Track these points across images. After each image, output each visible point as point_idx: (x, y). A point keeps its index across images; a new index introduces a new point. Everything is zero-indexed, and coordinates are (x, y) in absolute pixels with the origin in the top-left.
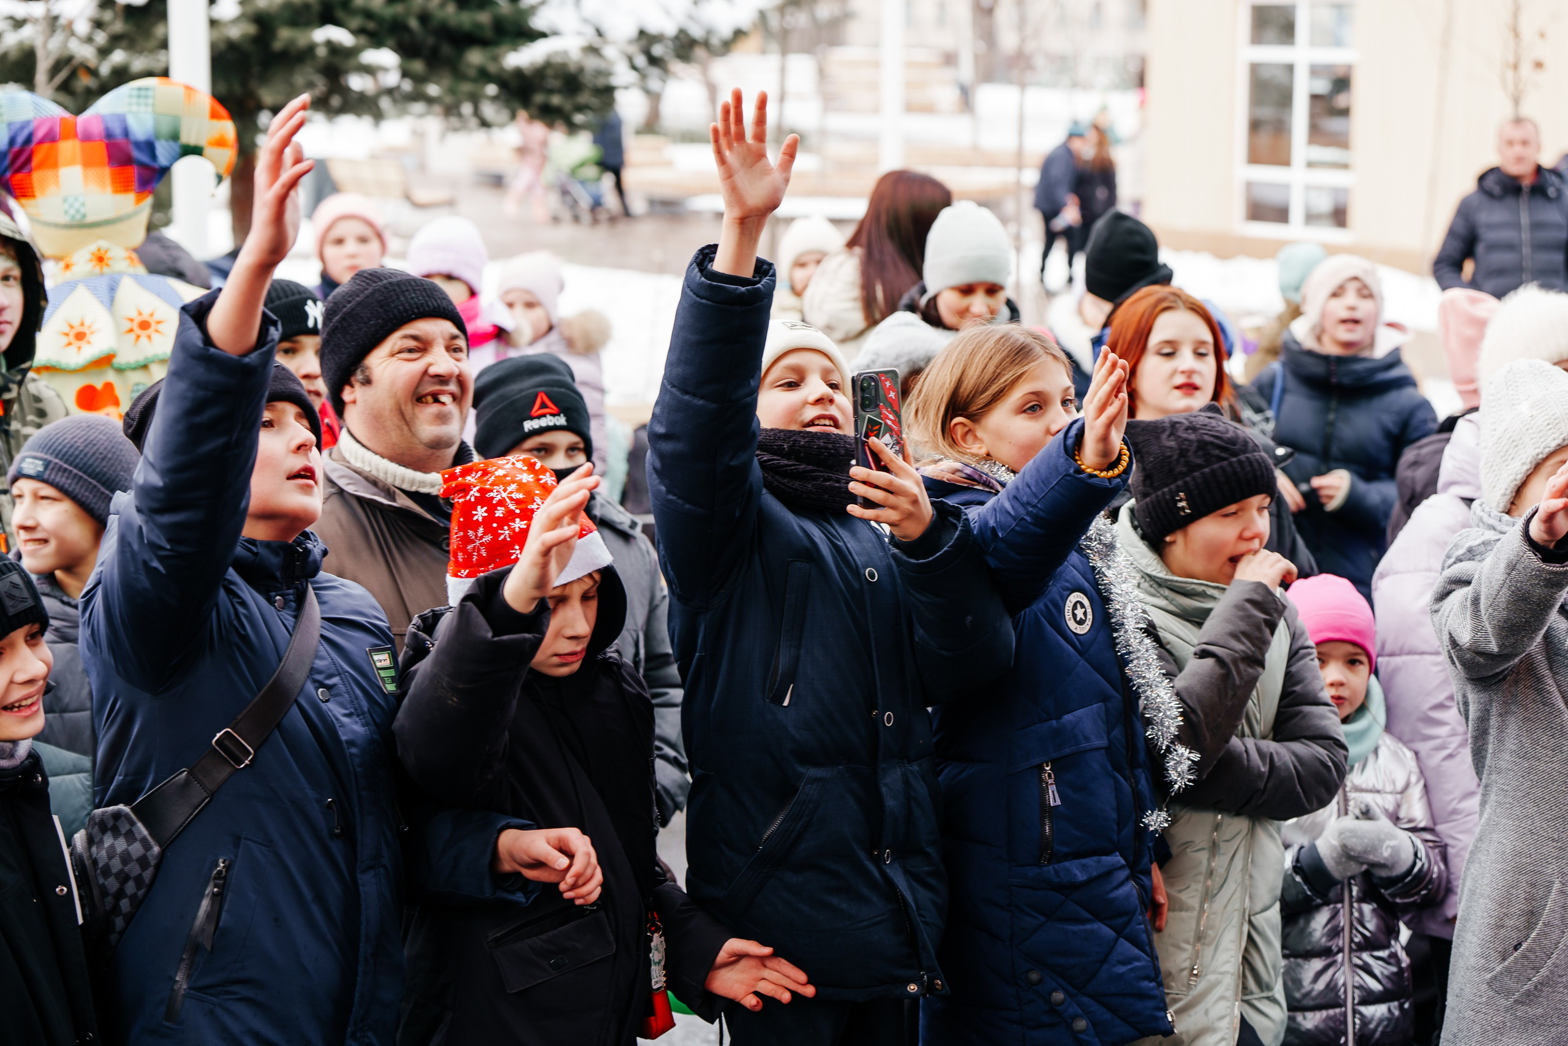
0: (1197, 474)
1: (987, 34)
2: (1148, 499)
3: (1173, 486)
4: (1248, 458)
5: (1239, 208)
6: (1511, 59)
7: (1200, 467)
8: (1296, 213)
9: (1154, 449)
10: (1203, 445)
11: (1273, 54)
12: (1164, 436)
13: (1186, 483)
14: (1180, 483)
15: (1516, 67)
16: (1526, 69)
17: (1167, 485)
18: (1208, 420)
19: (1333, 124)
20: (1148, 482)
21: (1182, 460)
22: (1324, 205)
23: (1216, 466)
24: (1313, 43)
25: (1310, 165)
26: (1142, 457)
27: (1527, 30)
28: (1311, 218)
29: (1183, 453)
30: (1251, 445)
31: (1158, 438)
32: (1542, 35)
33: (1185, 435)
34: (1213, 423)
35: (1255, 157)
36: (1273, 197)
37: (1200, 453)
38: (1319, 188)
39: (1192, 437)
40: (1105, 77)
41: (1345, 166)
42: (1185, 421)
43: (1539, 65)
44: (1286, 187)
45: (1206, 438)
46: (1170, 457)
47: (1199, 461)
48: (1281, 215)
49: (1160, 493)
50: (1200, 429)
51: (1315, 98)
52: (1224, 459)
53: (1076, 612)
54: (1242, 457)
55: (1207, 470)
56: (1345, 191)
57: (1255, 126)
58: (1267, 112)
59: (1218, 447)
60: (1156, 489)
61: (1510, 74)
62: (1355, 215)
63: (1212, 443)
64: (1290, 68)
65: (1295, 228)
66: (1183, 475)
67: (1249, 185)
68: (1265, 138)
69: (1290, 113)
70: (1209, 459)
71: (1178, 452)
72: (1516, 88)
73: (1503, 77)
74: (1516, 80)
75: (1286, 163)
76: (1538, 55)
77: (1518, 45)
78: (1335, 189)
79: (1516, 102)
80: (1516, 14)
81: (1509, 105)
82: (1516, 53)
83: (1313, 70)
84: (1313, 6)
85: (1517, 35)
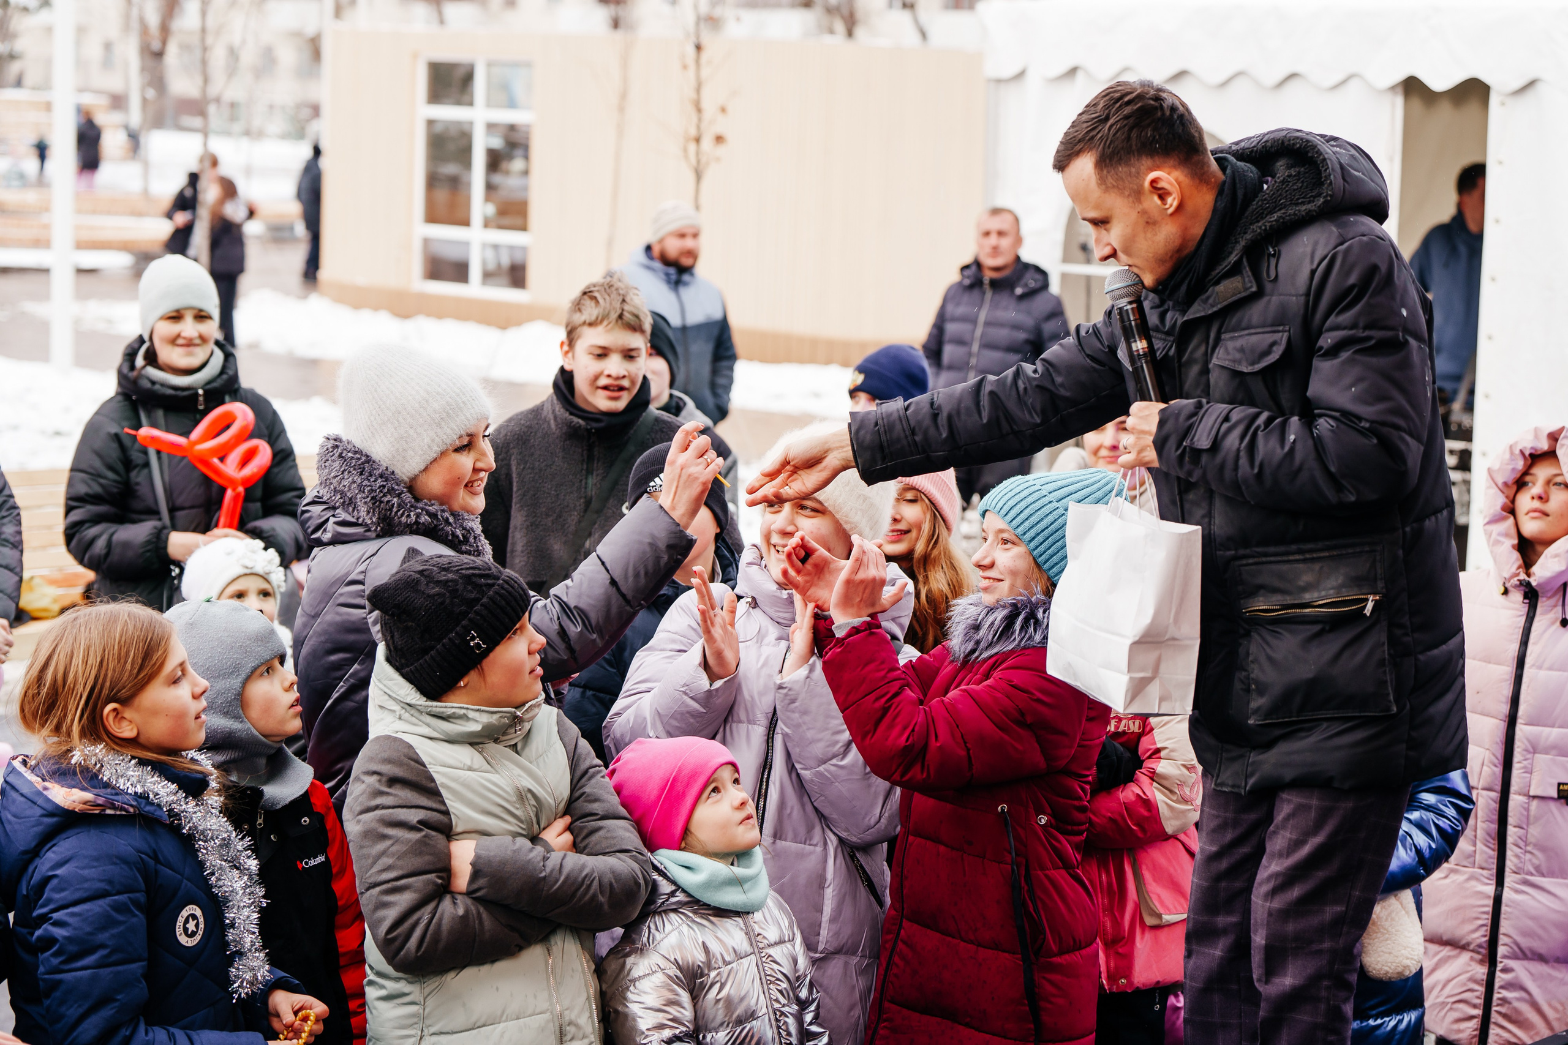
0: (478, 607)
1: (157, 80)
3: (458, 629)
4: (508, 577)
5: (417, 266)
6: (693, 132)
7: (477, 599)
8: (475, 272)
11: (448, 113)
13: (470, 620)
14: (464, 623)
15: (698, 140)
16: (707, 143)
21: (454, 601)
22: (502, 262)
23: (490, 594)
24: (489, 104)
25: (486, 223)
27: (709, 105)
28: (488, 276)
29: (455, 595)
32: (723, 110)
35: (432, 217)
36: (452, 254)
38: (498, 247)
40: (277, 125)
41: (523, 226)
43: (719, 139)
44: (466, 244)
45: (464, 572)
46: (441, 603)
48: (458, 271)
49: (445, 641)
51: (492, 152)
52: (494, 585)
53: (187, 926)
54: (504, 577)
55: (485, 600)
56: (524, 249)
57: (432, 181)
58: (444, 168)
61: (692, 147)
62: (533, 275)
64: (468, 125)
65: (474, 289)
66: (464, 614)
67: (426, 241)
68: (442, 196)
69: (469, 169)
70: (480, 590)
72: (698, 162)
73: (685, 150)
74: (698, 154)
75: (466, 223)
76: (718, 129)
77: (700, 120)
78: (512, 248)
79: (699, 175)
80: (698, 89)
81: (691, 177)
82: (698, 127)
83: (491, 127)
84: (490, 65)
85: (699, 110)
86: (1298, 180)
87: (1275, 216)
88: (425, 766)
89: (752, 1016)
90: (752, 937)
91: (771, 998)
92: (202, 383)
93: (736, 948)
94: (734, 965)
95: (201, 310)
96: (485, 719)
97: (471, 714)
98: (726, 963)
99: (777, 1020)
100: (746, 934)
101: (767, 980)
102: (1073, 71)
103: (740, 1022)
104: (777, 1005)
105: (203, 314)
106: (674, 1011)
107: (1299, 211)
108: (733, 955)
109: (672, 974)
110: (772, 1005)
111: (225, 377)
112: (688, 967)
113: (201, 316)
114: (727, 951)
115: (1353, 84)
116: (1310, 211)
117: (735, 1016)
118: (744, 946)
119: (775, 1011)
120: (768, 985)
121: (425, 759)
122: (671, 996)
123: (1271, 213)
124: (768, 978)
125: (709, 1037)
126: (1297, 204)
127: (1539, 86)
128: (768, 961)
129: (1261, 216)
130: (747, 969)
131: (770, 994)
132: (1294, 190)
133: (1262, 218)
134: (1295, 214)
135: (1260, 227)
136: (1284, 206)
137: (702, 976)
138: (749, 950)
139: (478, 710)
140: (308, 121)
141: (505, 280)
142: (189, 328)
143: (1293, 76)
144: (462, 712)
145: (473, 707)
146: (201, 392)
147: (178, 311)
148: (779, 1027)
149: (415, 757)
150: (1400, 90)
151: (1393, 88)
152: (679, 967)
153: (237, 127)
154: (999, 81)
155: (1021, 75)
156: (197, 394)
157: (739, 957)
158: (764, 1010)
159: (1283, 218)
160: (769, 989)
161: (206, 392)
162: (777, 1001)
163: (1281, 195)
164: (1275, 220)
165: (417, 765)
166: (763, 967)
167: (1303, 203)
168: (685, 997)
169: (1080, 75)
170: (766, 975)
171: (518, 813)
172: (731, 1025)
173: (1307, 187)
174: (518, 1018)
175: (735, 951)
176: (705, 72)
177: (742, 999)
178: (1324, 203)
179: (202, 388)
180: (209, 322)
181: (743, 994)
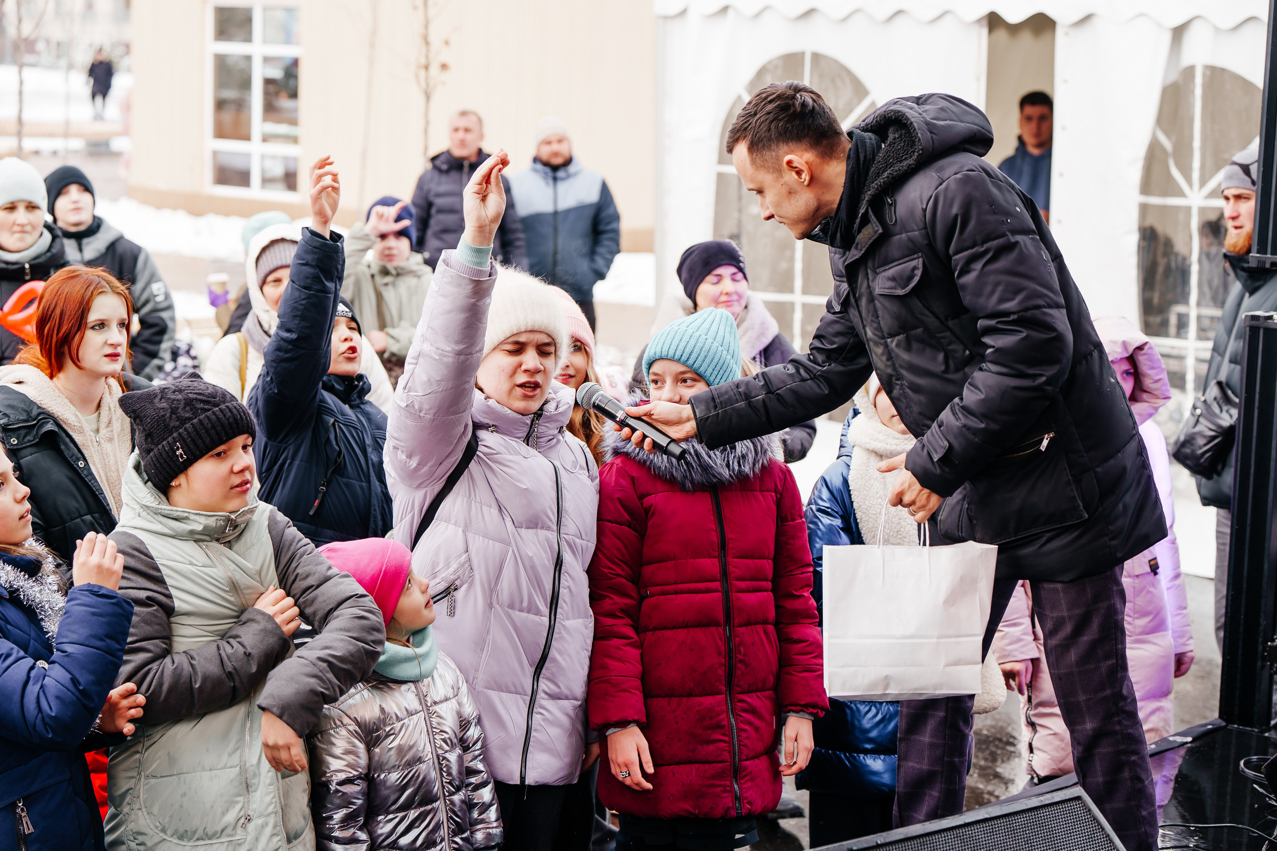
0: (187, 425)
2: (152, 454)
3: (170, 439)
4: (227, 407)
5: (208, 173)
6: (423, 61)
7: (190, 419)
8: (256, 178)
9: (151, 412)
10: (189, 402)
11: (233, 48)
12: (156, 400)
13: (180, 434)
14: (175, 435)
15: (426, 67)
16: (434, 70)
17: (165, 439)
18: (190, 383)
19: (284, 103)
20: (149, 440)
21: (174, 416)
22: (278, 170)
23: (202, 417)
24: (267, 42)
25: (265, 139)
26: (141, 421)
27: (435, 39)
28: (266, 181)
29: (174, 411)
30: (228, 396)
31: (152, 403)
32: (447, 43)
33: (173, 397)
34: (196, 384)
35: (220, 133)
36: (238, 164)
37: (188, 408)
38: (274, 157)
39: (180, 397)
41: (294, 140)
42: (172, 386)
43: (444, 67)
44: (248, 156)
45: (190, 395)
46: (163, 416)
47: (187, 415)
48: (242, 178)
49: (160, 446)
50: (184, 390)
51: (268, 82)
52: (209, 410)
54: (223, 406)
55: (195, 421)
56: (296, 159)
57: (220, 105)
58: (230, 94)
59: (202, 401)
60: (157, 444)
61: (422, 73)
62: (302, 180)
63: (196, 399)
64: (248, 58)
65: (255, 192)
66: (176, 428)
67: (215, 153)
68: (228, 116)
69: (250, 95)
70: (195, 412)
71: (169, 410)
72: (428, 85)
73: (417, 76)
74: (427, 78)
75: (247, 138)
76: (443, 59)
77: (428, 51)
78: (286, 159)
79: (428, 96)
80: (426, 27)
81: (422, 98)
82: (427, 57)
83: (267, 60)
84: (265, 9)
85: (427, 43)
86: (901, 140)
87: (886, 174)
88: (153, 559)
89: (420, 760)
90: (422, 698)
91: (435, 746)
92: (29, 258)
93: (408, 707)
94: (406, 721)
95: (30, 203)
96: (204, 521)
97: (192, 517)
98: (398, 719)
99: (439, 763)
100: (416, 695)
101: (431, 731)
102: (725, 9)
103: (410, 764)
104: (440, 752)
105: (32, 205)
106: (350, 758)
107: (902, 166)
108: (405, 713)
109: (352, 730)
110: (436, 751)
111: (49, 254)
112: (366, 724)
113: (32, 207)
114: (400, 710)
115: (948, 19)
116: (910, 165)
117: (404, 761)
118: (414, 704)
119: (438, 756)
120: (433, 735)
121: (153, 553)
122: (349, 747)
123: (884, 171)
124: (434, 730)
125: (382, 776)
126: (901, 161)
127: (1095, 21)
128: (434, 716)
129: (878, 175)
130: (417, 724)
131: (435, 742)
132: (899, 149)
133: (879, 176)
134: (899, 170)
135: (877, 184)
136: (892, 165)
137: (377, 731)
138: (419, 708)
139: (197, 514)
140: (122, 57)
141: (281, 186)
142: (21, 215)
143: (899, 12)
144: (186, 515)
145: (193, 511)
146: (27, 266)
147: (12, 203)
148: (441, 769)
149: (145, 551)
150: (985, 23)
151: (979, 21)
152: (358, 724)
153: (63, 63)
154: (666, 18)
155: (684, 12)
156: (23, 268)
157: (410, 714)
158: (430, 756)
159: (892, 174)
160: (434, 739)
161: (31, 266)
162: (441, 748)
163: (889, 156)
164: (887, 177)
165: (146, 558)
166: (430, 721)
167: (906, 159)
168: (361, 746)
169: (730, 13)
170: (432, 727)
171: (232, 599)
172: (401, 768)
173: (908, 145)
174: (211, 770)
175: (407, 710)
176: (432, 12)
177: (411, 747)
178: (918, 156)
179: (28, 262)
180: (37, 212)
181: (411, 744)
